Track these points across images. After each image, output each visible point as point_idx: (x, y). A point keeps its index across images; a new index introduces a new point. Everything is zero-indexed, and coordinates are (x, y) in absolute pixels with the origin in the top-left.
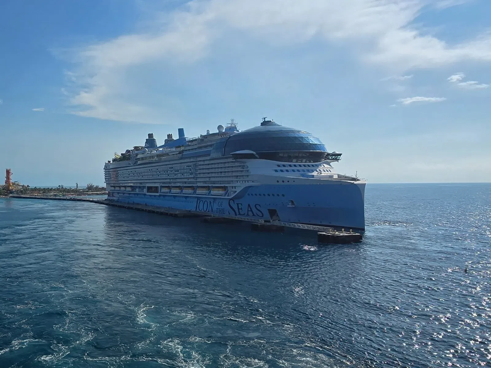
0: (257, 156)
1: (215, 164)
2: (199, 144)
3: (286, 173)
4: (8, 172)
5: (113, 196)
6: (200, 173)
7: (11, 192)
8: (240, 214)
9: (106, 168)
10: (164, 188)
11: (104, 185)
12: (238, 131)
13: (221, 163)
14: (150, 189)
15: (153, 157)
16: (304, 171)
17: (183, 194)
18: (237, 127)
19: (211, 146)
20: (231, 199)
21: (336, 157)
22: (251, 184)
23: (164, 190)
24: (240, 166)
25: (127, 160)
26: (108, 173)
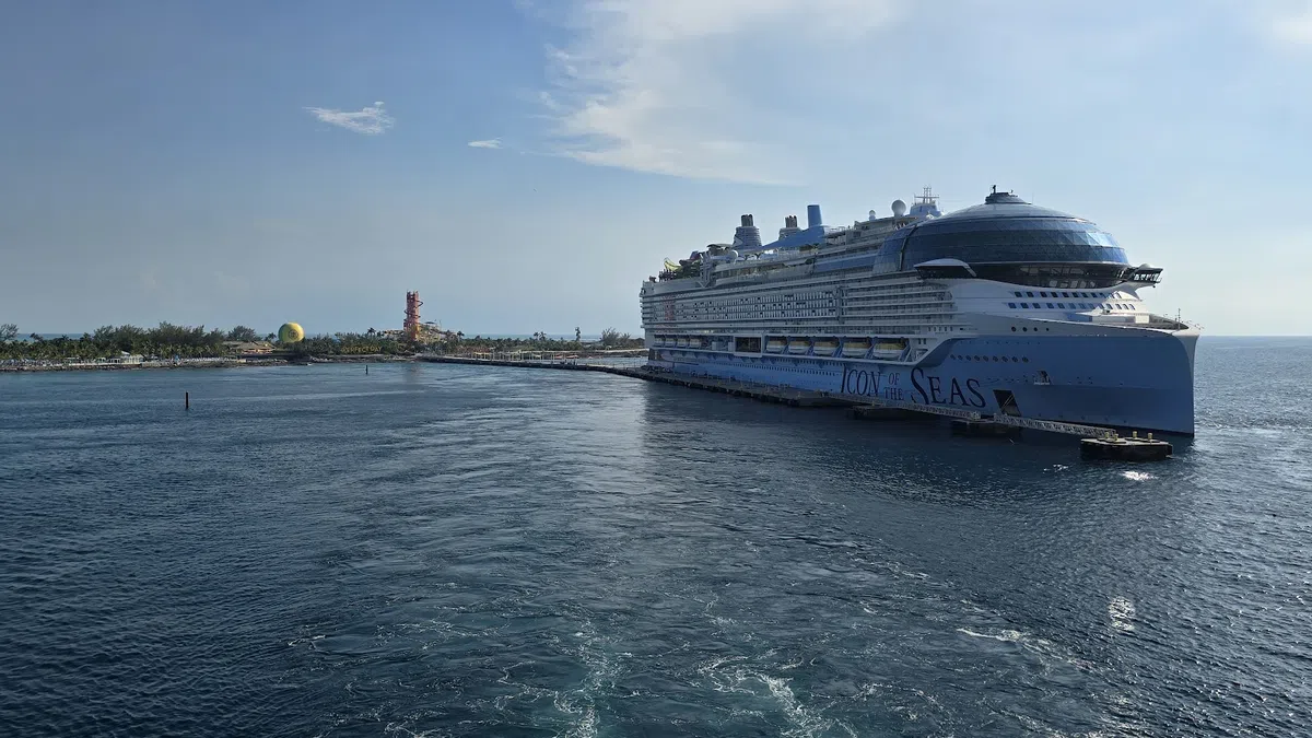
0: (971, 272)
1: (883, 288)
2: (851, 242)
3: (1034, 309)
4: (412, 299)
5: (660, 359)
6: (851, 309)
7: (419, 348)
8: (935, 401)
9: (646, 294)
10: (774, 342)
11: (641, 334)
12: (938, 214)
13: (896, 286)
14: (742, 343)
15: (748, 270)
16: (1073, 306)
17: (814, 355)
18: (936, 204)
19: (875, 247)
20: (918, 367)
21: (1148, 276)
22: (957, 333)
23: (773, 346)
24: (934, 295)
25: (693, 276)
26: (648, 305)
